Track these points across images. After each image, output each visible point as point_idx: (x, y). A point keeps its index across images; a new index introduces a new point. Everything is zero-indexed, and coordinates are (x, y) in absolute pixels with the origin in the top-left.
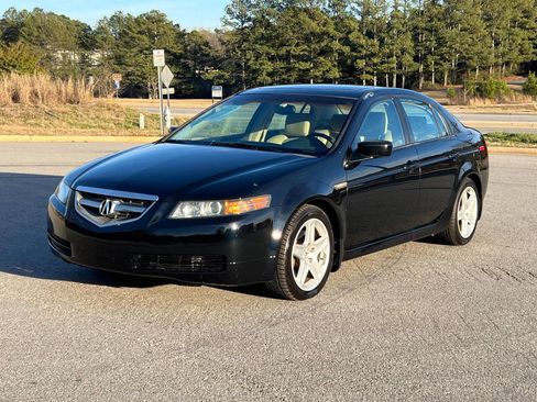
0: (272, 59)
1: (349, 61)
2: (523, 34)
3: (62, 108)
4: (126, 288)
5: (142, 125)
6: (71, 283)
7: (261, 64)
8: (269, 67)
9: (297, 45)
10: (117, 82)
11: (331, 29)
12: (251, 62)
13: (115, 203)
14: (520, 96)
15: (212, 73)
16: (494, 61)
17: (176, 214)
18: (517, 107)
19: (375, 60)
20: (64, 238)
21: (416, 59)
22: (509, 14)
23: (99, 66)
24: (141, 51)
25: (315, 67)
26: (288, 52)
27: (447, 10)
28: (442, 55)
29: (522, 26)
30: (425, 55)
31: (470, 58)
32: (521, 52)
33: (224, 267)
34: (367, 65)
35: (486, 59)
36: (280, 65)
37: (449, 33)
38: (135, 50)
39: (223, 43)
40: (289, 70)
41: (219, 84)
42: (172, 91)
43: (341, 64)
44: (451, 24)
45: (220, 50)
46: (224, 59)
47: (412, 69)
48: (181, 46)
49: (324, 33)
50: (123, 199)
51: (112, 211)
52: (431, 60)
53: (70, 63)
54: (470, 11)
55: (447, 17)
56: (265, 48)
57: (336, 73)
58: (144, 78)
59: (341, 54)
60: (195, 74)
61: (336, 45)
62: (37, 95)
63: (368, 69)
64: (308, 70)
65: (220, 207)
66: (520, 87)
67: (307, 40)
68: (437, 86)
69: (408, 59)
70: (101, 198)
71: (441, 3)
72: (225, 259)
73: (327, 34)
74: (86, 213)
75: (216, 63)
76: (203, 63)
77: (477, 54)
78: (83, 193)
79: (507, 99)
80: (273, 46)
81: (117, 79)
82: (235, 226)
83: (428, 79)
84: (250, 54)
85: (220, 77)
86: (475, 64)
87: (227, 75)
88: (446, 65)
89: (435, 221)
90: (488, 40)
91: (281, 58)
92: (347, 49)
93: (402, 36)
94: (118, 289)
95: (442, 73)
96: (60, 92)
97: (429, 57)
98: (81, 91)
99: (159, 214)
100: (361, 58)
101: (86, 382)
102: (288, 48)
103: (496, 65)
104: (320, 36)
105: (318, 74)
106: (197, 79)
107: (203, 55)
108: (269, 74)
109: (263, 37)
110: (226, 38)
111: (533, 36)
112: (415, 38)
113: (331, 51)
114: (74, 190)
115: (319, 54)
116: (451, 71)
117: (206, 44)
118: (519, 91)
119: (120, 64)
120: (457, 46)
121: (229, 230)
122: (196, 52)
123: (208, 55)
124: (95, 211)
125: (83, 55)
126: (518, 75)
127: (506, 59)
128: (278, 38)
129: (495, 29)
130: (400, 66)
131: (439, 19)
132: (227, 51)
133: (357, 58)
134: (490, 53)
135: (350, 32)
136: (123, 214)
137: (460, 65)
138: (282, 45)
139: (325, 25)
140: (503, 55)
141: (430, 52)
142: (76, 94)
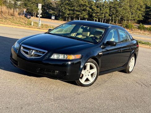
0: (69, 10)
1: (91, 14)
2: (140, 12)
3: (9, 17)
4: (33, 77)
5: (32, 25)
6: (16, 73)
7: (66, 11)
8: (68, 12)
9: (77, 7)
10: (25, 11)
11: (87, 4)
12: (63, 10)
13: (34, 51)
14: (137, 29)
15: (52, 12)
16: (131, 18)
17: (52, 57)
18: (136, 33)
19: (98, 14)
20: (16, 60)
21: (109, 15)
22: (136, 6)
23: (19, 6)
24: (32, 3)
25: (81, 14)
26: (74, 9)
27: (120, 3)
28: (117, 15)
29: (140, 10)
30: (112, 15)
31: (124, 17)
32: (138, 17)
33: (65, 75)
34: (96, 15)
35: (129, 18)
36: (71, 12)
37: (119, 9)
38: (30, 2)
39: (56, 4)
40: (74, 14)
41: (54, 15)
42: (41, 16)
43: (89, 14)
44: (120, 7)
45: (55, 6)
46: (55, 8)
47: (108, 18)
48: (44, 3)
49: (85, 5)
50: (36, 50)
51: (32, 54)
52: (114, 16)
53: (11, 4)
54: (126, 4)
55: (120, 5)
56: (68, 7)
57: (87, 16)
58: (32, 11)
59: (89, 11)
60: (47, 11)
61: (88, 9)
62: (2, 12)
63: (96, 16)
64: (79, 15)
65: (66, 56)
66: (137, 27)
67: (80, 6)
68: (114, 24)
69: (107, 15)
70: (29, 49)
71: (118, 1)
72: (66, 73)
73: (86, 5)
74: (24, 53)
75: (53, 9)
76: (49, 9)
77: (126, 16)
78: (23, 47)
79: (134, 30)
80: (70, 6)
81: (25, 10)
82: (69, 63)
83: (112, 21)
84: (63, 8)
85: (54, 13)
86: (125, 19)
87: (56, 13)
88: (117, 18)
89: (123, 66)
90: (130, 13)
91: (72, 10)
92: (91, 10)
93: (107, 8)
94: (30, 77)
95: (116, 20)
96: (9, 12)
97: (113, 15)
98: (15, 13)
99: (47, 56)
100: (94, 13)
101: (24, 109)
102: (74, 8)
103: (131, 20)
104: (84, 5)
105: (82, 16)
106: (47, 13)
107: (50, 6)
108: (68, 14)
109: (67, 4)
110: (57, 3)
111: (142, 13)
112: (110, 10)
113: (86, 10)
114: (21, 46)
115: (83, 11)
116: (118, 20)
117: (51, 3)
118: (137, 28)
119: (26, 6)
120: (121, 13)
121: (68, 64)
122: (48, 5)
123: (51, 7)
124: (27, 53)
125: (15, 2)
126: (137, 23)
127: (134, 19)
128: (71, 4)
129: (132, 10)
130: (105, 17)
131: (117, 5)
132: (57, 6)
133: (93, 13)
134: (130, 16)
135: (92, 5)
136: (35, 55)
137: (121, 19)
138: (73, 6)
139: (85, 2)
140: (133, 17)
141: (113, 14)
142: (14, 13)
